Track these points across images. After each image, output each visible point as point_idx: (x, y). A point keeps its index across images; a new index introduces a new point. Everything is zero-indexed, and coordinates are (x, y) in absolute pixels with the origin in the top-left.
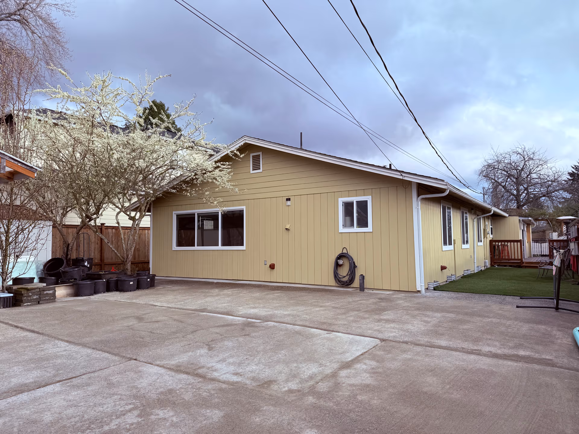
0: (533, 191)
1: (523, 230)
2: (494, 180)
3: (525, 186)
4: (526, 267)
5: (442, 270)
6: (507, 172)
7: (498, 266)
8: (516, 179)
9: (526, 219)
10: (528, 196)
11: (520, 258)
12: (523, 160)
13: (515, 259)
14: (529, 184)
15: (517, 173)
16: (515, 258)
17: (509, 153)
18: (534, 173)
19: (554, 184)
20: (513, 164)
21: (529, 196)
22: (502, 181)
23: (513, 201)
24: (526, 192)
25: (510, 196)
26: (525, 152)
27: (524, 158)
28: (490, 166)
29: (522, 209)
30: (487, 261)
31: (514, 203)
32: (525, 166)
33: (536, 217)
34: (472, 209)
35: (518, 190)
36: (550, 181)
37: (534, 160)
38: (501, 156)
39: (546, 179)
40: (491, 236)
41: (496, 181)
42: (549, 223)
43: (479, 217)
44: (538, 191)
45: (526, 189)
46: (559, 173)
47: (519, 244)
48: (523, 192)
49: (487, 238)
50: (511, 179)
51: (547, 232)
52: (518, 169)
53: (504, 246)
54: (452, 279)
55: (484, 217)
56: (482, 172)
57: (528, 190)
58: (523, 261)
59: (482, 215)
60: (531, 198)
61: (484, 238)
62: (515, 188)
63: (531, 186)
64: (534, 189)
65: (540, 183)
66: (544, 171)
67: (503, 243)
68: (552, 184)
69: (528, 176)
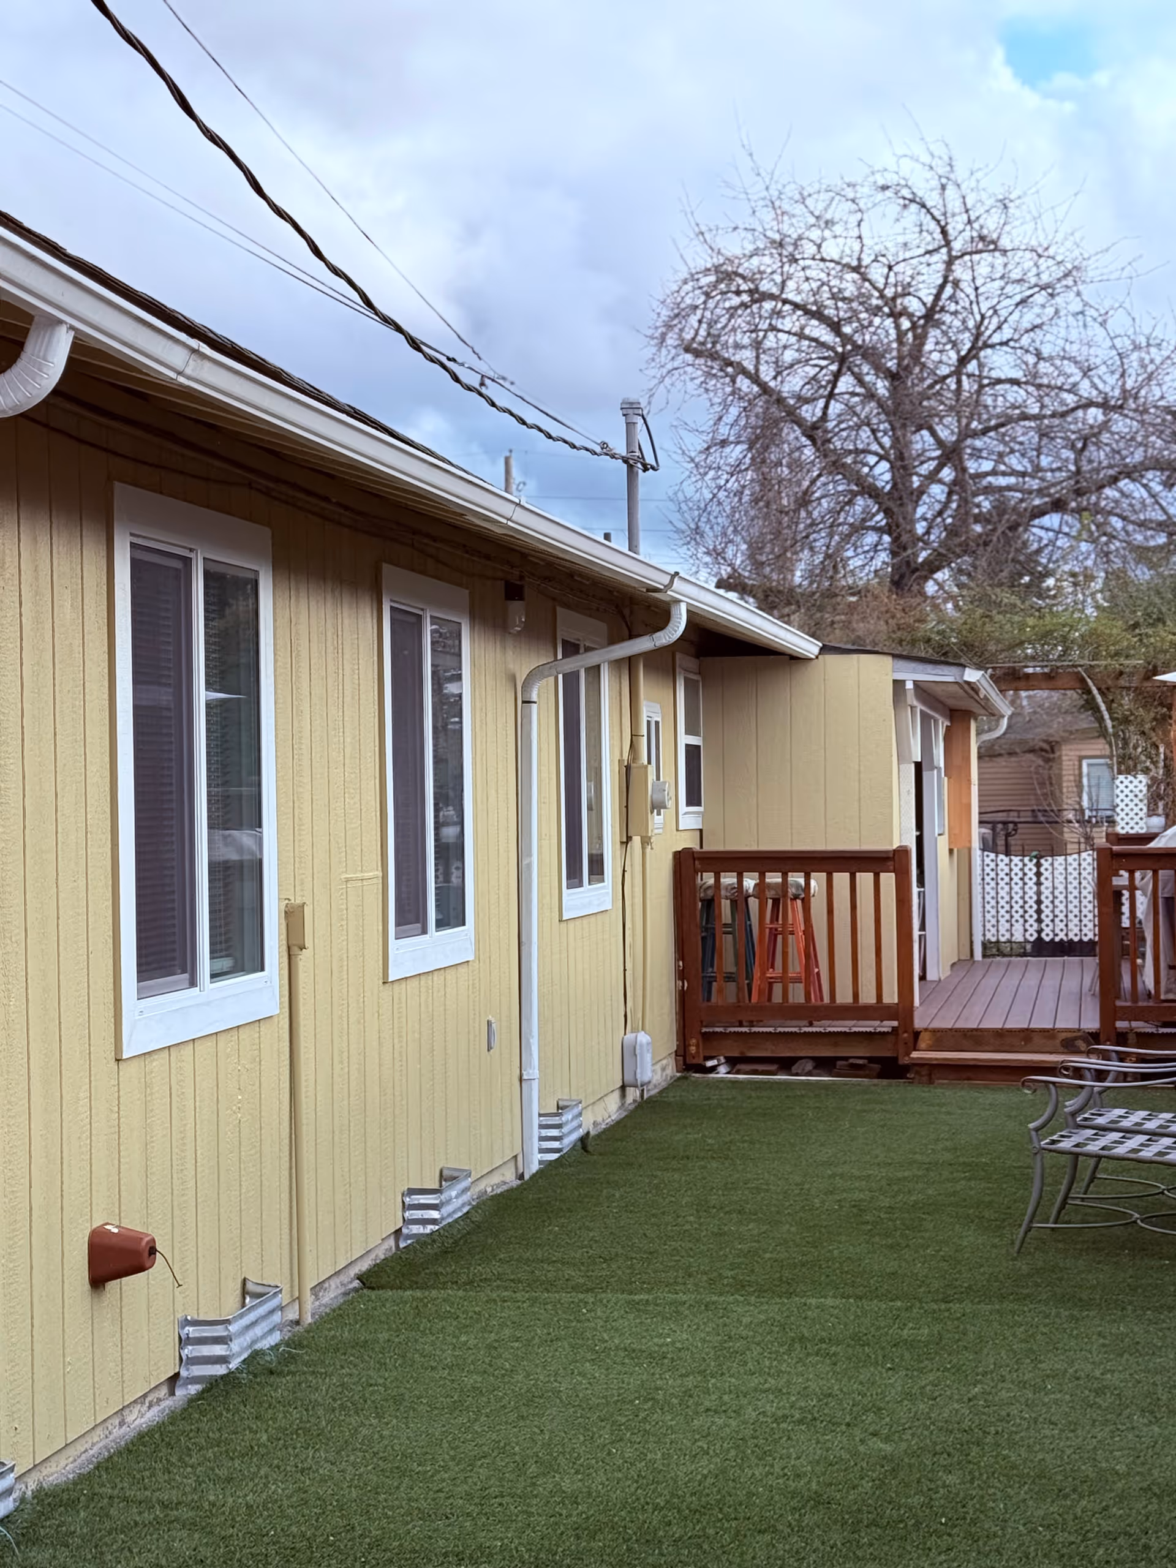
0: (994, 473)
1: (918, 766)
2: (755, 379)
3: (943, 433)
4: (934, 1071)
5: (98, 1281)
6: (835, 327)
7: (733, 1063)
8: (893, 377)
9: (945, 675)
10: (964, 502)
11: (891, 996)
12: (936, 250)
13: (856, 1011)
14: (971, 418)
15: (901, 335)
16: (856, 995)
17: (851, 195)
18: (1002, 344)
19: (1121, 425)
20: (877, 273)
21: (966, 501)
22: (807, 392)
23: (871, 538)
24: (947, 474)
25: (850, 503)
26: (951, 191)
27: (944, 232)
28: (729, 276)
29: (922, 593)
30: (643, 1038)
31: (875, 548)
32: (949, 290)
33: (1004, 662)
34: (514, 592)
35: (901, 463)
36: (1097, 405)
37: (1004, 252)
38: (799, 209)
39: (1073, 389)
40: (690, 819)
41: (765, 389)
42: (1096, 709)
43: (579, 663)
44: (1023, 474)
45: (951, 454)
46: (1153, 350)
47: (888, 880)
48: (932, 477)
49: (646, 841)
50: (860, 381)
51: (1068, 754)
52: (905, 312)
53: (779, 900)
54: (235, 1346)
55: (630, 663)
56: (680, 314)
57: (961, 461)
58: (919, 1023)
59: (613, 640)
60: (977, 519)
61: (626, 841)
62: (887, 441)
63: (985, 432)
64: (1001, 455)
65: (1034, 417)
66: (1063, 333)
67: (773, 878)
68: (1105, 426)
69: (963, 361)
